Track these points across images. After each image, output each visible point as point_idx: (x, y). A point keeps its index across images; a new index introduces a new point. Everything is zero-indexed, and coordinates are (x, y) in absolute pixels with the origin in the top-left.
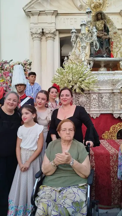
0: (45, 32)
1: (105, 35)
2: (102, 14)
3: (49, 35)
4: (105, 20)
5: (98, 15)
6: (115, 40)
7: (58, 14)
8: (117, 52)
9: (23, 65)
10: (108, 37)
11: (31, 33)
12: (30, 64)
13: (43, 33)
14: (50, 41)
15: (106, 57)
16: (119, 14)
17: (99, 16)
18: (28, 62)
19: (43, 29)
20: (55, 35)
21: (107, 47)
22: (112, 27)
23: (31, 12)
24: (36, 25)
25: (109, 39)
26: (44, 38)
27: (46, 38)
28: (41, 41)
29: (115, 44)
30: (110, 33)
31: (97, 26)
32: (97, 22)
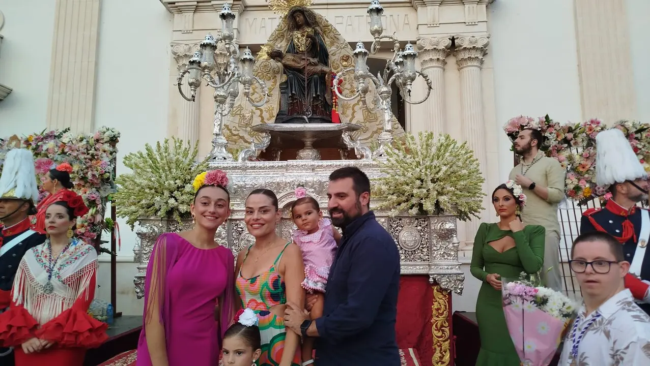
1: (310, 64)
2: (305, 13)
4: (317, 28)
5: (295, 15)
7: (246, 7)
8: (354, 105)
9: (92, 142)
10: (320, 68)
11: (174, 56)
12: (113, 141)
15: (311, 120)
16: (409, 5)
17: (298, 19)
18: (107, 133)
21: (318, 96)
22: (336, 44)
23: (174, 3)
24: (186, 36)
25: (323, 74)
30: (332, 58)
31: (296, 40)
32: (295, 32)
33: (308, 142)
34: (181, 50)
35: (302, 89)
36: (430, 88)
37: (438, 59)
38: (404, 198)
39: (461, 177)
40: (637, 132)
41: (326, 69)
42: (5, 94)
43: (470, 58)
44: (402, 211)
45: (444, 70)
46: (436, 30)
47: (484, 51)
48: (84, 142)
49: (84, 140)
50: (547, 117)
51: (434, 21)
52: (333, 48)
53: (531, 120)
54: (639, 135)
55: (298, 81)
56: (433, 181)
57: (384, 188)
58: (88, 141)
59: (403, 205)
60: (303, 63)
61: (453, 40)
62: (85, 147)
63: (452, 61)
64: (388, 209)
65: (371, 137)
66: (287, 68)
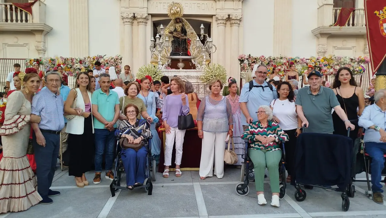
0: (137, 17)
1: (182, 36)
2: (179, 19)
3: (140, 20)
4: (183, 23)
5: (177, 19)
6: (192, 39)
8: (194, 48)
9: (115, 59)
10: (184, 37)
11: (122, 18)
12: (121, 59)
13: (134, 17)
14: (141, 26)
15: (182, 55)
17: (178, 21)
19: (134, 14)
20: (148, 19)
21: (184, 46)
24: (127, 10)
25: (185, 39)
26: (135, 22)
27: (138, 22)
28: (132, 25)
29: (192, 42)
30: (188, 33)
31: (177, 27)
32: (177, 25)
33: (181, 61)
34: (125, 15)
35: (179, 44)
36: (216, 49)
37: (223, 23)
38: (208, 80)
39: (221, 75)
40: (273, 60)
41: (186, 38)
42: (50, 30)
43: (235, 23)
44: (207, 83)
45: (225, 26)
46: (223, 11)
47: (240, 20)
48: (113, 60)
49: (113, 59)
50: (250, 55)
51: (222, 8)
52: (188, 30)
53: (245, 56)
54: (274, 61)
55: (178, 41)
56: (215, 76)
57: (203, 77)
58: (114, 59)
59: (208, 82)
60: (179, 35)
61: (229, 15)
62: (114, 61)
63: (228, 23)
64: (204, 82)
65: (199, 58)
66: (174, 37)
